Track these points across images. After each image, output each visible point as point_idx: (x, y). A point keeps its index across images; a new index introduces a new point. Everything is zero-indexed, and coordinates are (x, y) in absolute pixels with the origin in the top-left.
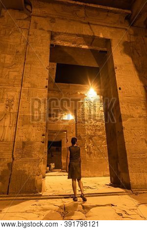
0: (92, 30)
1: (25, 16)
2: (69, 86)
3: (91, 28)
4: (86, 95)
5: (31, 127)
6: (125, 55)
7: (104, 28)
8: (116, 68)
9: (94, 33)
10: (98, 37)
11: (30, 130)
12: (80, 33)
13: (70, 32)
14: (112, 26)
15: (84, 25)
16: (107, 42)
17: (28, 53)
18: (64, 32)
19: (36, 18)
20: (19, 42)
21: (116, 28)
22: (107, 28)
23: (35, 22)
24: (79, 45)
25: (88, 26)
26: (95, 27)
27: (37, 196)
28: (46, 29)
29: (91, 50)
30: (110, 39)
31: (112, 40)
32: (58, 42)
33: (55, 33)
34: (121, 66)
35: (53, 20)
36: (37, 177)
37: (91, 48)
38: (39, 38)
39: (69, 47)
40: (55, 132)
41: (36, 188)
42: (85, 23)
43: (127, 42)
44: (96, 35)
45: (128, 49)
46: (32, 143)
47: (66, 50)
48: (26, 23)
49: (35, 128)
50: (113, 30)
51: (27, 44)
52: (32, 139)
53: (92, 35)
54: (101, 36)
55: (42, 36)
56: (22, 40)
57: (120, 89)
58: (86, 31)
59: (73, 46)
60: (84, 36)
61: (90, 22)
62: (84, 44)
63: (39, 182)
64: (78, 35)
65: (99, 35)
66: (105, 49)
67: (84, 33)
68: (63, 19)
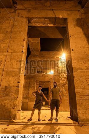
0: (54, 14)
1: (13, 10)
2: (49, 53)
3: (54, 12)
4: (60, 58)
5: (11, 77)
6: (78, 27)
7: (63, 12)
8: (70, 37)
9: (56, 16)
10: (59, 17)
11: (10, 79)
12: (46, 17)
13: (40, 17)
14: (69, 9)
15: (49, 11)
16: (65, 20)
17: (13, 32)
18: (36, 17)
19: (19, 11)
20: (8, 26)
21: (71, 10)
22: (65, 11)
23: (18, 13)
24: (47, 24)
25: (52, 11)
26: (57, 11)
27: (10, 122)
28: (25, 17)
29: (55, 27)
30: (66, 18)
31: (68, 18)
32: (34, 24)
33: (31, 18)
34: (74, 35)
35: (29, 11)
36: (12, 110)
37: (55, 25)
38: (20, 22)
39: (41, 27)
40: (44, 82)
41: (11, 117)
42: (50, 10)
43: (79, 18)
44: (57, 16)
45: (80, 23)
46: (10, 87)
47: (40, 29)
48: (13, 14)
49: (13, 78)
50: (69, 12)
51: (13, 26)
52: (11, 85)
53: (54, 16)
54: (61, 17)
55: (22, 21)
56: (10, 24)
57: (73, 50)
58: (51, 14)
59: (43, 25)
60: (49, 18)
61: (53, 9)
62: (50, 24)
63: (14, 113)
64: (45, 18)
65: (59, 16)
66: (65, 26)
67: (49, 16)
68: (35, 9)
